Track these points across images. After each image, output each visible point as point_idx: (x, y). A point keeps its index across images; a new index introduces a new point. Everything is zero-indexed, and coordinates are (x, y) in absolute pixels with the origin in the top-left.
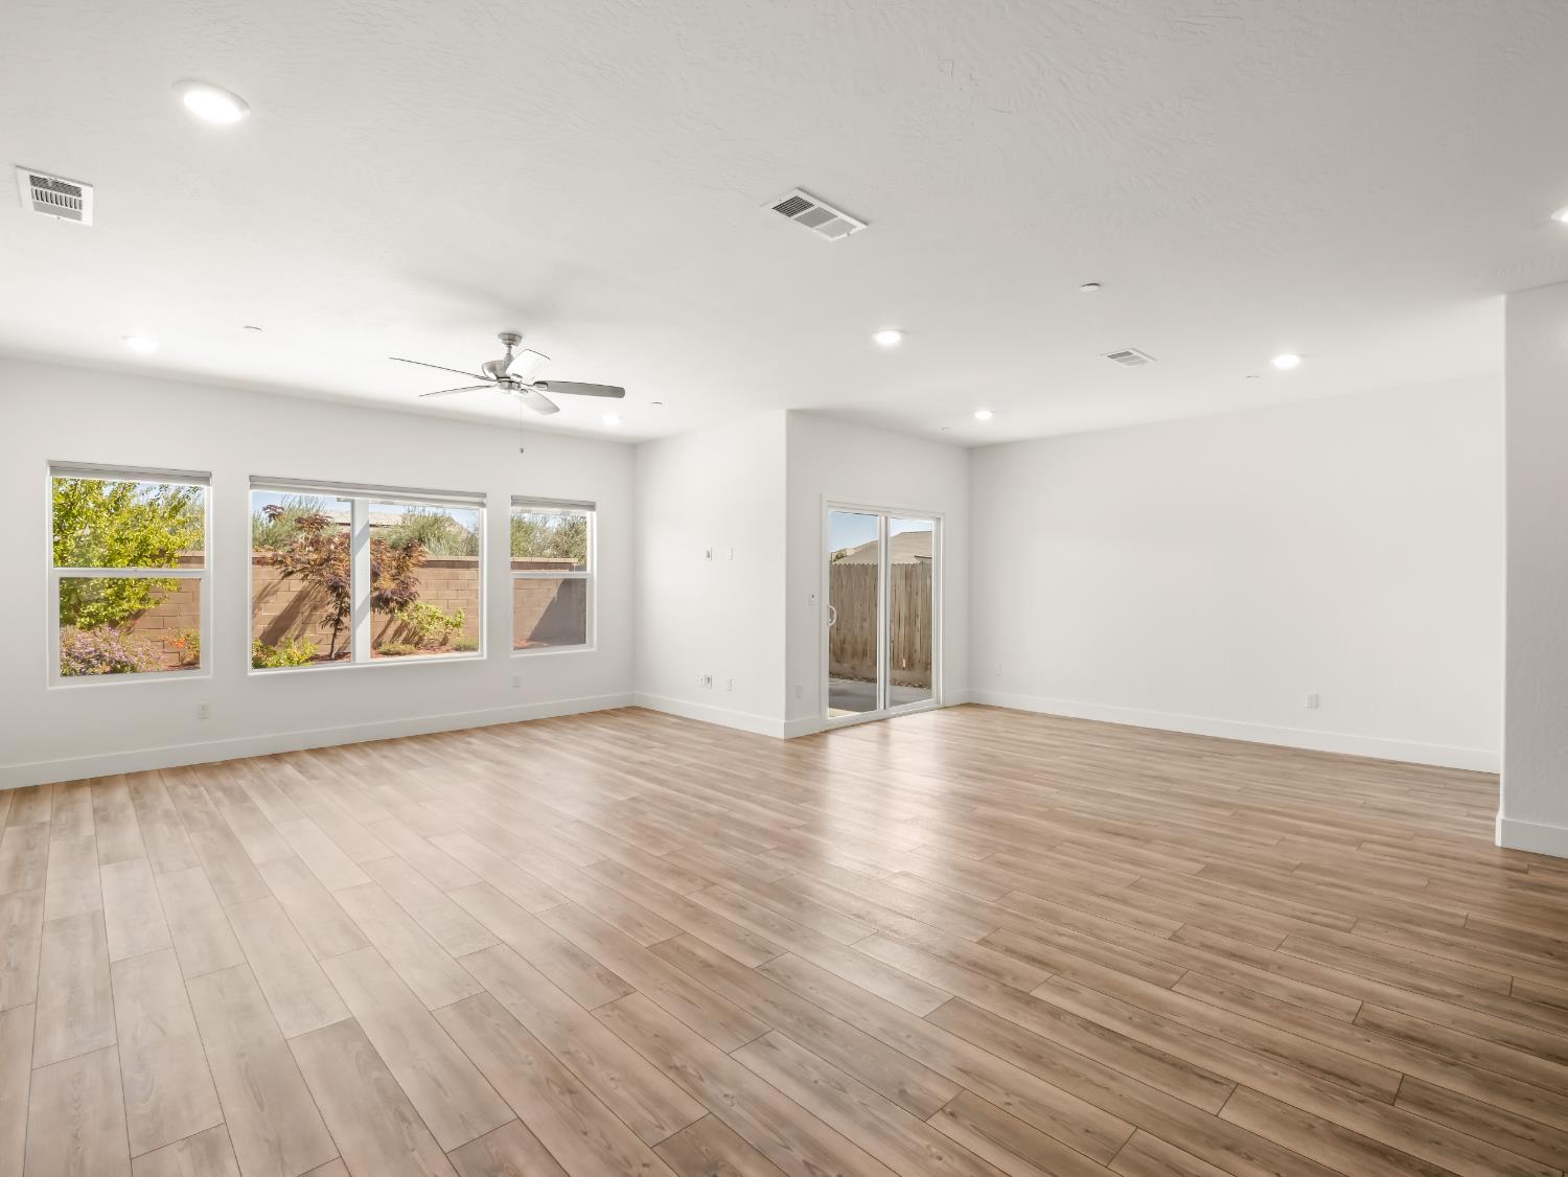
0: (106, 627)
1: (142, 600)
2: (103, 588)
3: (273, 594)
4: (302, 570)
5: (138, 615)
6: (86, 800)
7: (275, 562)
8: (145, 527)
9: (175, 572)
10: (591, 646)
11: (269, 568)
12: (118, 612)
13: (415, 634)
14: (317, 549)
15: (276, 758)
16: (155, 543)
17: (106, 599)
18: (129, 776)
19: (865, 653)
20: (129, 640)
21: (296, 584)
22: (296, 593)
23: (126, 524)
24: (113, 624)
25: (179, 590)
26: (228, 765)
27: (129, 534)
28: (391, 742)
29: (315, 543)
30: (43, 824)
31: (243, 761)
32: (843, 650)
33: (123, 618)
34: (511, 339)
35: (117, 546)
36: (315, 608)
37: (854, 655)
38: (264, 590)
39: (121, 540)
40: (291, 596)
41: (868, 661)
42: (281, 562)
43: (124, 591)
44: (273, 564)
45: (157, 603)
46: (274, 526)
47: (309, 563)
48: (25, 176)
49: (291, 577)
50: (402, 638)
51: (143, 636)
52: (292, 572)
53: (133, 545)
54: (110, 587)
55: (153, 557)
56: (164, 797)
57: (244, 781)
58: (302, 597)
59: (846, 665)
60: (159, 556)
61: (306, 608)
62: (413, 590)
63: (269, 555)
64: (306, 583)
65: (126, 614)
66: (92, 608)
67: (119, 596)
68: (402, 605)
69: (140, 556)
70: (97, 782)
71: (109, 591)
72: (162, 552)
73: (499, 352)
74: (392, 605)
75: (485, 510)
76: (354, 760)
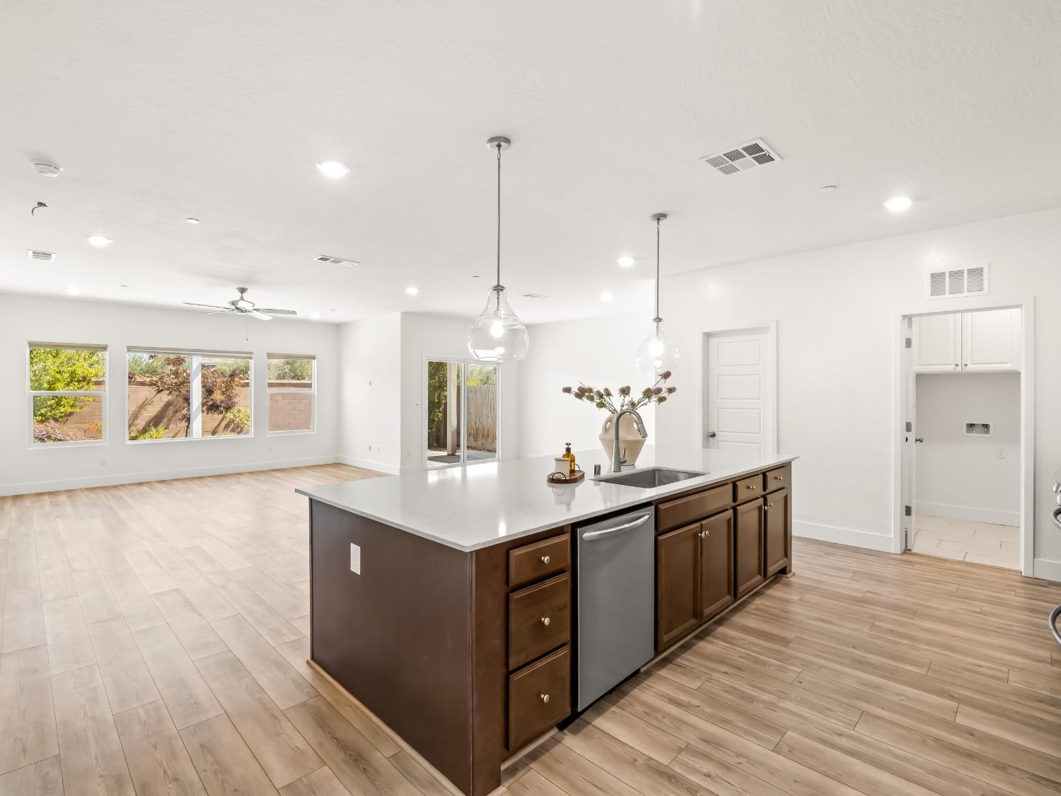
0: (52, 422)
1: (72, 406)
2: (49, 400)
3: (149, 405)
4: (168, 389)
5: (71, 414)
6: (46, 500)
7: (151, 384)
8: (74, 365)
9: (93, 389)
10: (314, 431)
11: (148, 387)
12: (57, 413)
13: (238, 427)
14: (176, 377)
15: (140, 484)
16: (80, 372)
17: (51, 406)
18: (66, 491)
19: (488, 436)
20: (65, 428)
21: (165, 397)
22: (164, 403)
23: (62, 363)
24: (56, 420)
25: (94, 400)
26: (115, 487)
27: (65, 369)
28: (200, 478)
29: (176, 374)
30: (28, 507)
31: (123, 485)
32: (477, 434)
33: (61, 417)
34: (243, 290)
35: (58, 376)
36: (176, 412)
37: (483, 436)
38: (144, 402)
39: (59, 372)
40: (162, 404)
41: (490, 440)
42: (155, 384)
43: (61, 401)
44: (150, 385)
45: (81, 408)
46: (153, 362)
47: (172, 385)
48: (30, 253)
49: (161, 393)
50: (230, 429)
51: (73, 426)
52: (162, 390)
53: (66, 375)
54: (53, 399)
55: (79, 381)
56: (83, 498)
57: (122, 492)
58: (168, 404)
59: (479, 443)
60: (82, 381)
61: (170, 412)
62: (235, 400)
63: (148, 380)
64: (170, 397)
65: (62, 415)
66: (43, 411)
67: (58, 404)
68: (228, 409)
69: (71, 381)
70: (50, 493)
71: (53, 401)
72: (84, 378)
73: (237, 295)
74: (222, 409)
75: (253, 361)
76: (178, 485)
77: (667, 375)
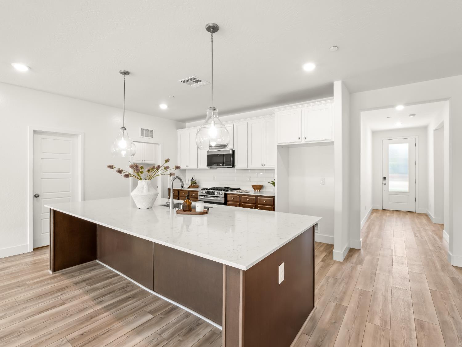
77: (167, 161)
